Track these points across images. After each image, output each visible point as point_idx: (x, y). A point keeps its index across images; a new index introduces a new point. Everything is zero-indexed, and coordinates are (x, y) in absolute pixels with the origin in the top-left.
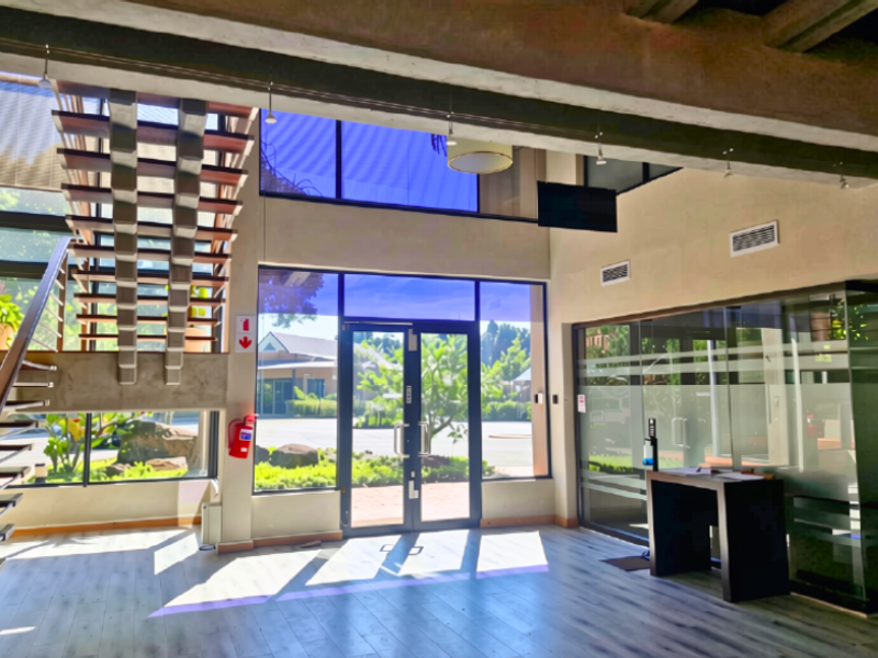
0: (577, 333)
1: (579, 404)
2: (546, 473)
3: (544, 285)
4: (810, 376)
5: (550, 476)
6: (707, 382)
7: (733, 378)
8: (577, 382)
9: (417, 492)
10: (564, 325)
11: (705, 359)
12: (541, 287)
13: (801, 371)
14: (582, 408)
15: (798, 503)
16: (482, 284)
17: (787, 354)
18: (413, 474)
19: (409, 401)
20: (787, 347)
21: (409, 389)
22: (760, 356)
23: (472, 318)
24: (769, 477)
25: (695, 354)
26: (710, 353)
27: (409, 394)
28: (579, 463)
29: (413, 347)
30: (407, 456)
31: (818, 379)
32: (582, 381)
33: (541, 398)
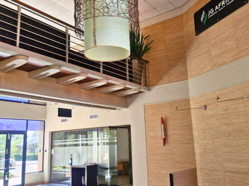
0: (52, 134)
1: (52, 152)
2: (42, 171)
3: (44, 121)
4: (103, 144)
5: (43, 171)
6: (79, 146)
7: (87, 145)
8: (52, 147)
9: (8, 178)
10: (50, 132)
11: (79, 141)
12: (43, 122)
13: (101, 143)
14: (53, 153)
15: (99, 169)
16: (29, 121)
17: (98, 140)
18: (7, 173)
19: (7, 153)
20: (98, 138)
21: (7, 150)
22: (92, 140)
23: (26, 130)
24: (95, 164)
25: (78, 140)
26: (80, 139)
27: (7, 151)
28: (51, 167)
29: (9, 138)
30: (6, 168)
31: (104, 144)
32: (53, 146)
33: (42, 151)
